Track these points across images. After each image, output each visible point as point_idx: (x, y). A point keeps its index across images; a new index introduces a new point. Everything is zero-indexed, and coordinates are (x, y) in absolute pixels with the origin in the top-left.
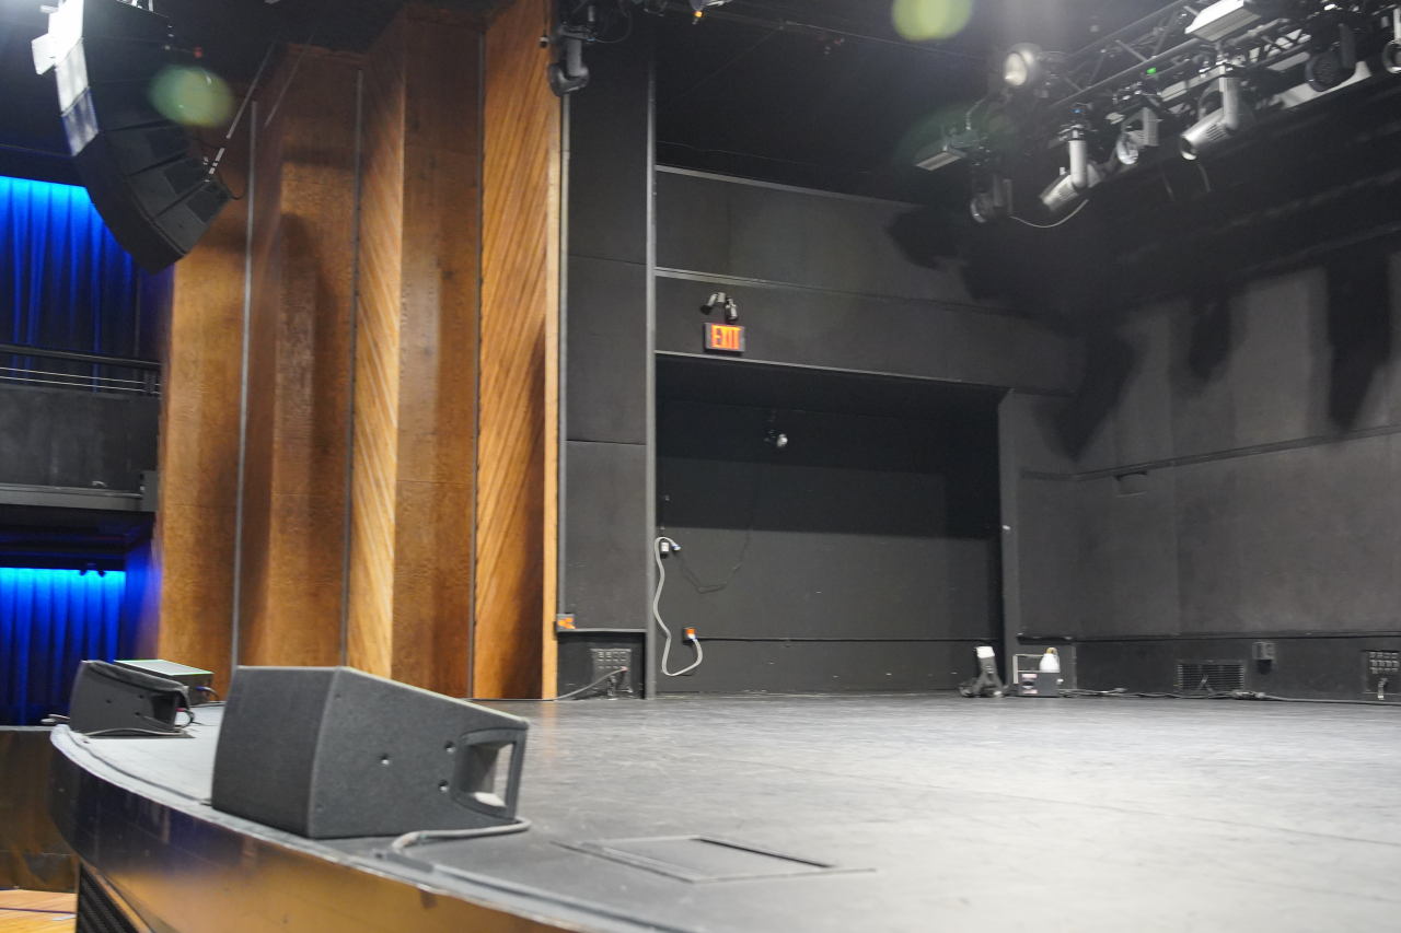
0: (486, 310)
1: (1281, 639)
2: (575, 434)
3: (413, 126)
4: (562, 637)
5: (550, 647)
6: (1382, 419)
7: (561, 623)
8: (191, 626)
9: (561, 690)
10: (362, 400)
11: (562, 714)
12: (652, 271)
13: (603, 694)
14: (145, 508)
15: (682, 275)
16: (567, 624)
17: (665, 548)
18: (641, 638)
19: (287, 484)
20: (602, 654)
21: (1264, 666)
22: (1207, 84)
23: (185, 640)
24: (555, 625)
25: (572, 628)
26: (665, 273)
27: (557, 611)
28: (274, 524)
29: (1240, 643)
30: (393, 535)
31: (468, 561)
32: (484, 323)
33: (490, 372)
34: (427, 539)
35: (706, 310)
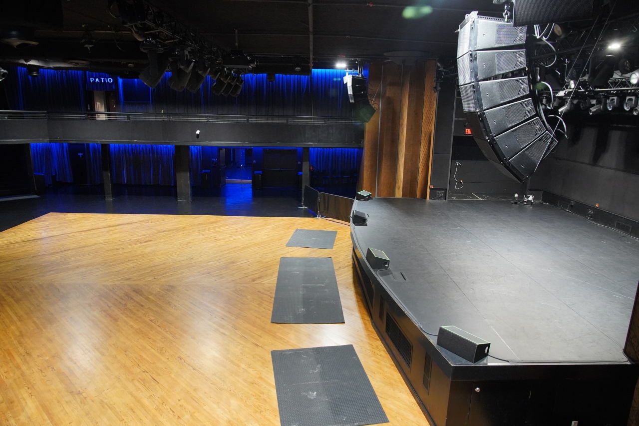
0: (423, 121)
1: (576, 202)
2: (435, 152)
3: (411, 84)
4: (430, 189)
5: (428, 190)
6: (601, 164)
8: (369, 170)
9: (430, 198)
10: (400, 134)
12: (454, 119)
13: (438, 199)
14: (362, 147)
15: (461, 119)
16: (432, 187)
17: (458, 165)
18: (446, 189)
19: (386, 149)
20: (438, 192)
21: (572, 206)
22: (565, 99)
23: (368, 173)
24: (430, 187)
26: (456, 119)
27: (430, 184)
28: (384, 156)
29: (569, 201)
31: (417, 169)
33: (423, 134)
34: (410, 164)
35: (465, 126)
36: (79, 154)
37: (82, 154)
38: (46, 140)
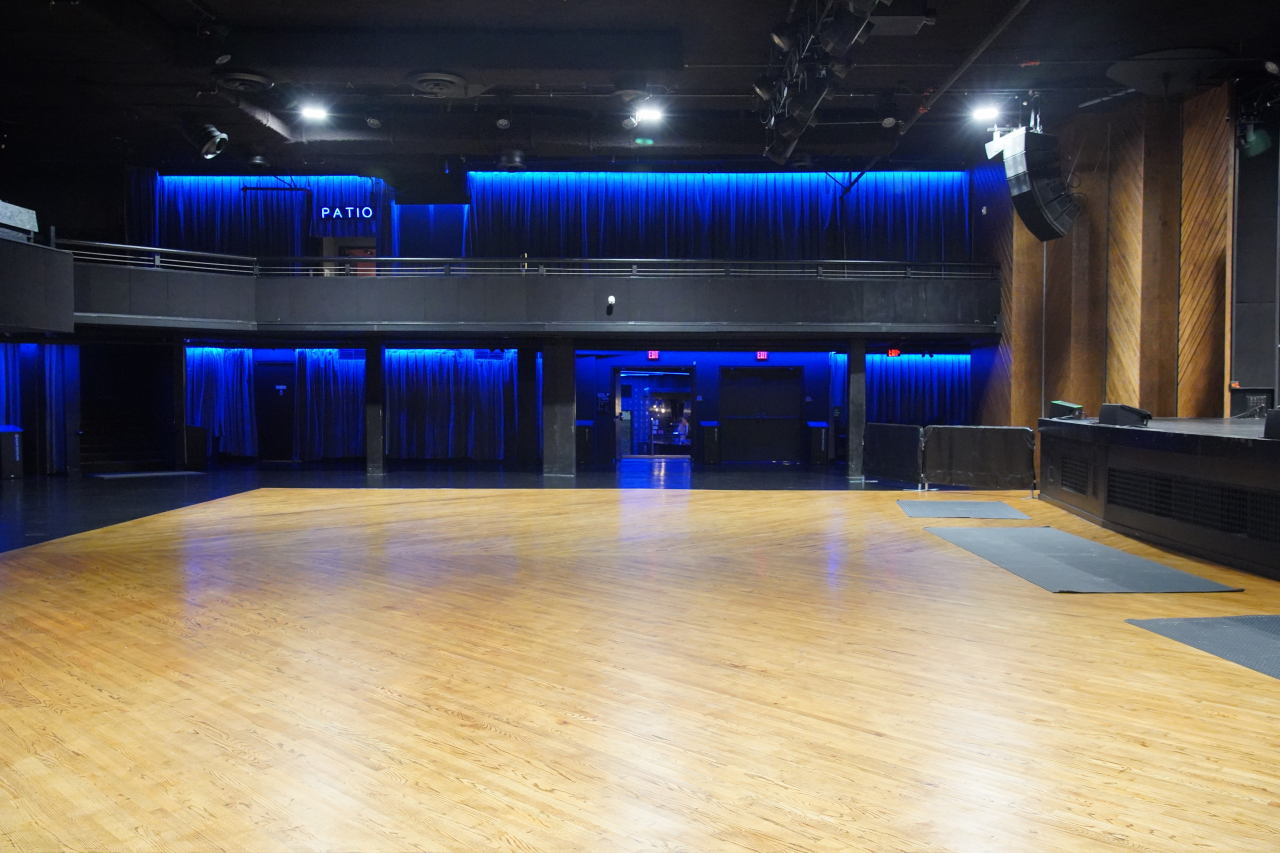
0: (1184, 239)
2: (1240, 299)
3: (1148, 154)
4: (1233, 391)
5: (1227, 396)
7: (1233, 385)
8: (1026, 385)
9: (1232, 414)
10: (1114, 282)
11: (1232, 423)
13: (1252, 416)
14: (997, 331)
16: (1236, 385)
18: (1272, 392)
19: (1078, 321)
20: (1252, 399)
23: (1022, 391)
24: (1230, 386)
25: (1238, 387)
27: (1231, 379)
28: (1073, 340)
30: (1139, 346)
31: (1174, 357)
32: (1182, 245)
33: (1186, 270)
34: (1155, 347)
36: (278, 387)
37: (284, 387)
38: (251, 325)
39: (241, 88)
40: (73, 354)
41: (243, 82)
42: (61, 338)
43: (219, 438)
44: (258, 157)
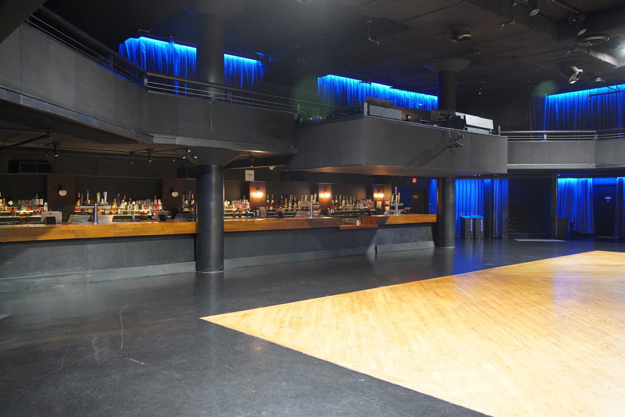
36: (606, 198)
37: (610, 198)
38: (592, 166)
39: (591, 44)
40: (506, 184)
41: (592, 41)
42: (501, 176)
43: (573, 224)
44: (599, 78)
